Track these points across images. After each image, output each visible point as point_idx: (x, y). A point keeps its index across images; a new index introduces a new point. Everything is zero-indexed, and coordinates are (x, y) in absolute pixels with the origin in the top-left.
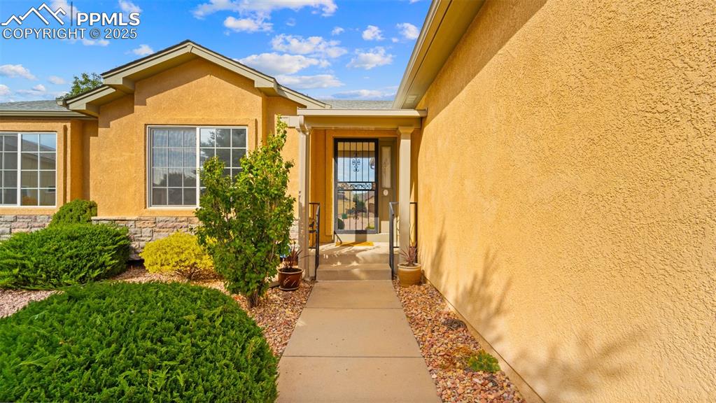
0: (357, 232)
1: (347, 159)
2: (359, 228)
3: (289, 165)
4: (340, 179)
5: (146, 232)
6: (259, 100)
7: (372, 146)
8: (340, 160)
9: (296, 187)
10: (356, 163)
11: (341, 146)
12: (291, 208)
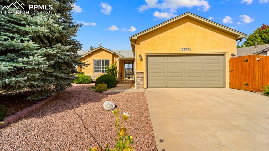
0: (128, 78)
1: (127, 64)
2: (129, 77)
3: (117, 66)
4: (125, 68)
5: (94, 77)
6: (112, 55)
7: (131, 62)
8: (125, 64)
9: (118, 69)
10: (128, 65)
11: (126, 62)
12: (117, 72)
